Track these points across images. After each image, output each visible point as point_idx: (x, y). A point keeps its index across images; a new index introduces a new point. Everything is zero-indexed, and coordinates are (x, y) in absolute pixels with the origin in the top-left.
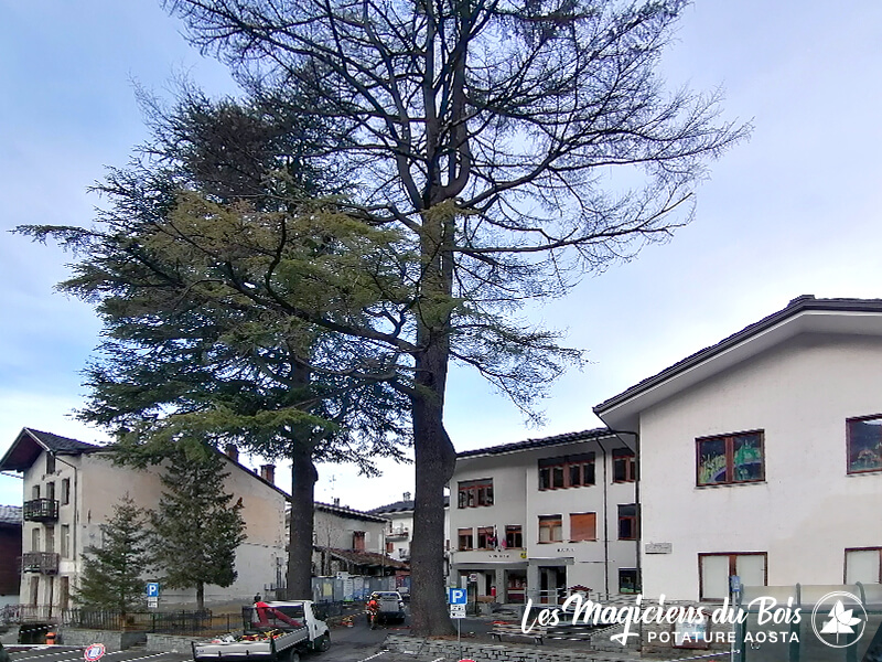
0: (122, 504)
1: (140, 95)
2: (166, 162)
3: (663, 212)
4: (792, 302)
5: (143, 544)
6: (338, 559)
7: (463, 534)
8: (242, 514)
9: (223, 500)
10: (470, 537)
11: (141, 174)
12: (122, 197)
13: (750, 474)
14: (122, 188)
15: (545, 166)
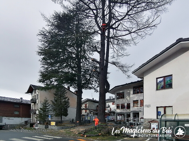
0: (45, 99)
1: (42, 14)
2: (51, 27)
3: (153, 21)
4: (177, 40)
5: (49, 107)
6: (93, 112)
7: (117, 105)
8: (70, 101)
9: (65, 98)
10: (119, 106)
11: (45, 30)
12: (42, 36)
13: (169, 86)
14: (42, 34)
15: (127, 14)
